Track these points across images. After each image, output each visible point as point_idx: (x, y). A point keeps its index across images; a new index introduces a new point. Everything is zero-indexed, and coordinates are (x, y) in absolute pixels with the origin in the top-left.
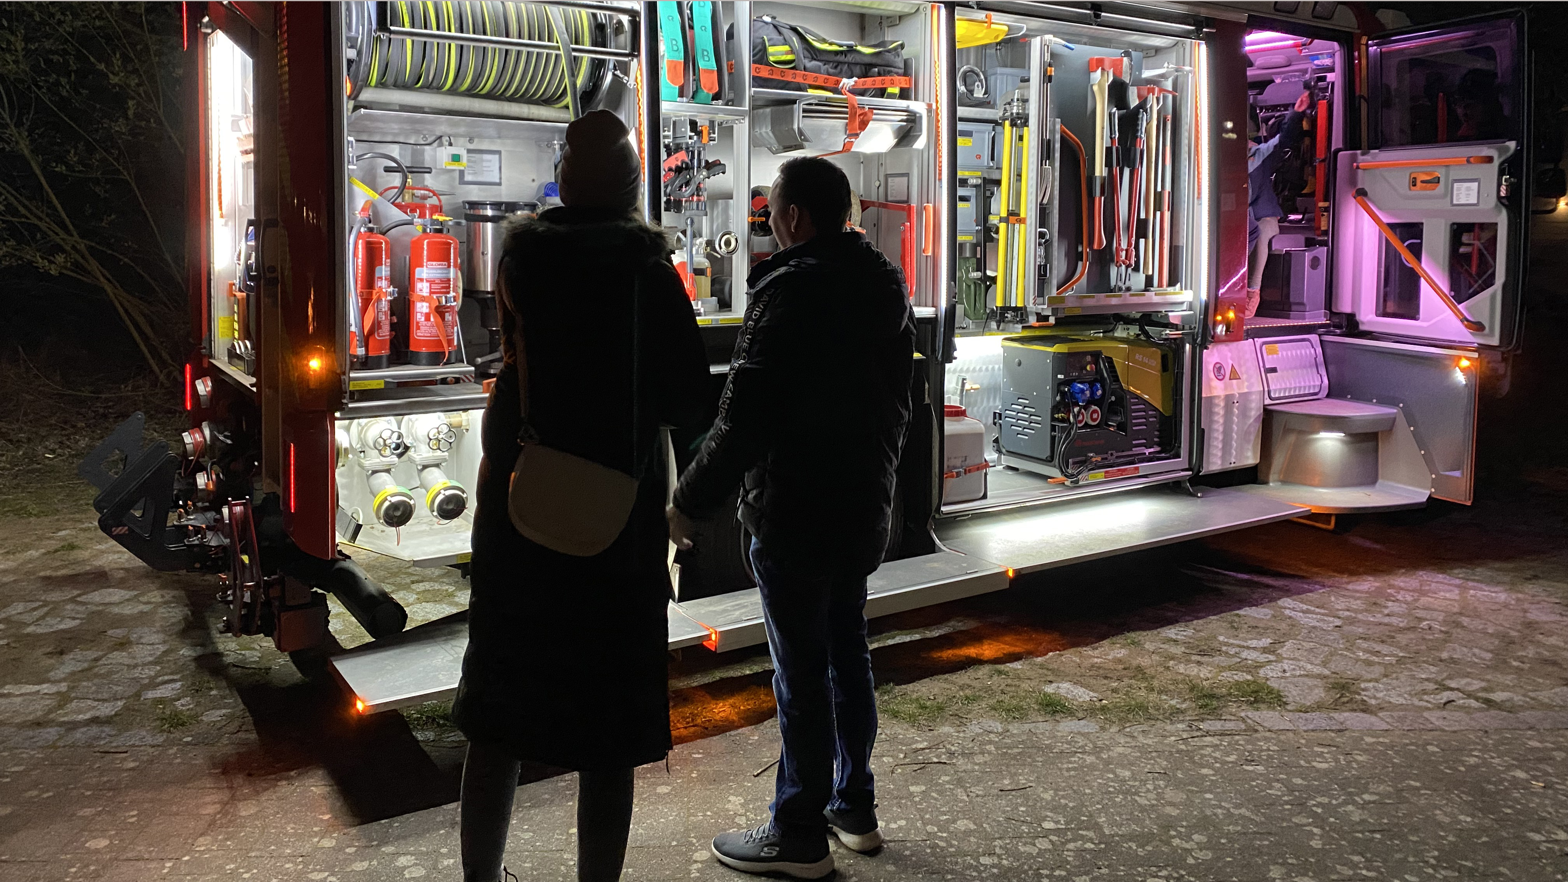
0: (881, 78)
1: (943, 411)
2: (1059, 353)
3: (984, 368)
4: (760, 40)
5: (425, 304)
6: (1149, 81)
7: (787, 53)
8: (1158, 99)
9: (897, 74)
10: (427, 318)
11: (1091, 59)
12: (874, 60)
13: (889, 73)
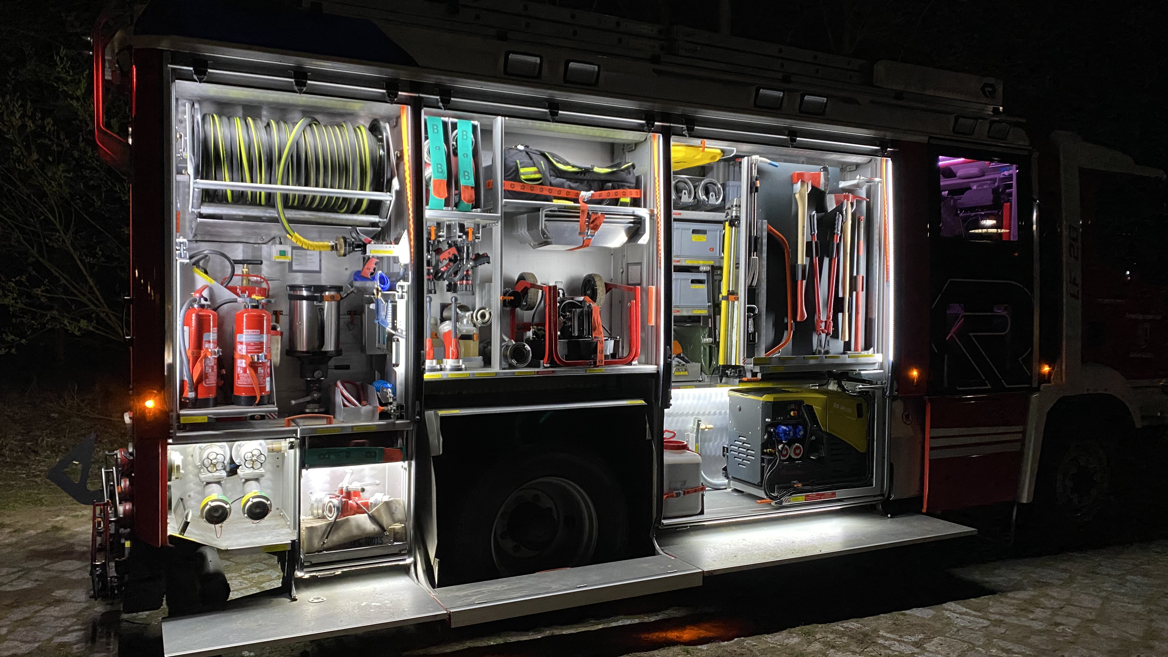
0: (614, 191)
1: (662, 445)
2: (766, 402)
3: (718, 412)
4: (515, 164)
5: (244, 361)
6: (844, 190)
7: (535, 173)
8: (852, 204)
9: (629, 188)
10: (245, 371)
11: (794, 174)
12: (609, 178)
13: (622, 187)
